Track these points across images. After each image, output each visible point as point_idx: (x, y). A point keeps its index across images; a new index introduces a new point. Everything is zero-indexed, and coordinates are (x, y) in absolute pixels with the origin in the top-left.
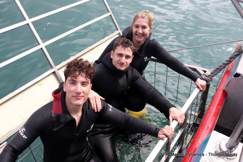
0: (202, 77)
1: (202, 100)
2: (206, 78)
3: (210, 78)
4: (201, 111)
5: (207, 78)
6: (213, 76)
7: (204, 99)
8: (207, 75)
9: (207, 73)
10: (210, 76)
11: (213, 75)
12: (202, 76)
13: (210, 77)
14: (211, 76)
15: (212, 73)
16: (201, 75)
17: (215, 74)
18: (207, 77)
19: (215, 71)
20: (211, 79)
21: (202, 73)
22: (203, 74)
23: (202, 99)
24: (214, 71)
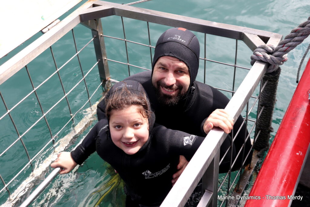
0: (257, 55)
1: (263, 108)
2: (269, 56)
3: (276, 56)
4: (261, 132)
5: (271, 58)
6: (286, 51)
7: (267, 105)
8: (271, 49)
9: (269, 42)
10: (277, 50)
11: (285, 48)
12: (258, 53)
13: (277, 53)
14: (280, 51)
15: (282, 44)
16: (254, 49)
17: (289, 46)
18: (269, 53)
19: (290, 38)
20: (278, 58)
21: (258, 42)
22: (259, 48)
23: (262, 106)
24: (287, 38)
